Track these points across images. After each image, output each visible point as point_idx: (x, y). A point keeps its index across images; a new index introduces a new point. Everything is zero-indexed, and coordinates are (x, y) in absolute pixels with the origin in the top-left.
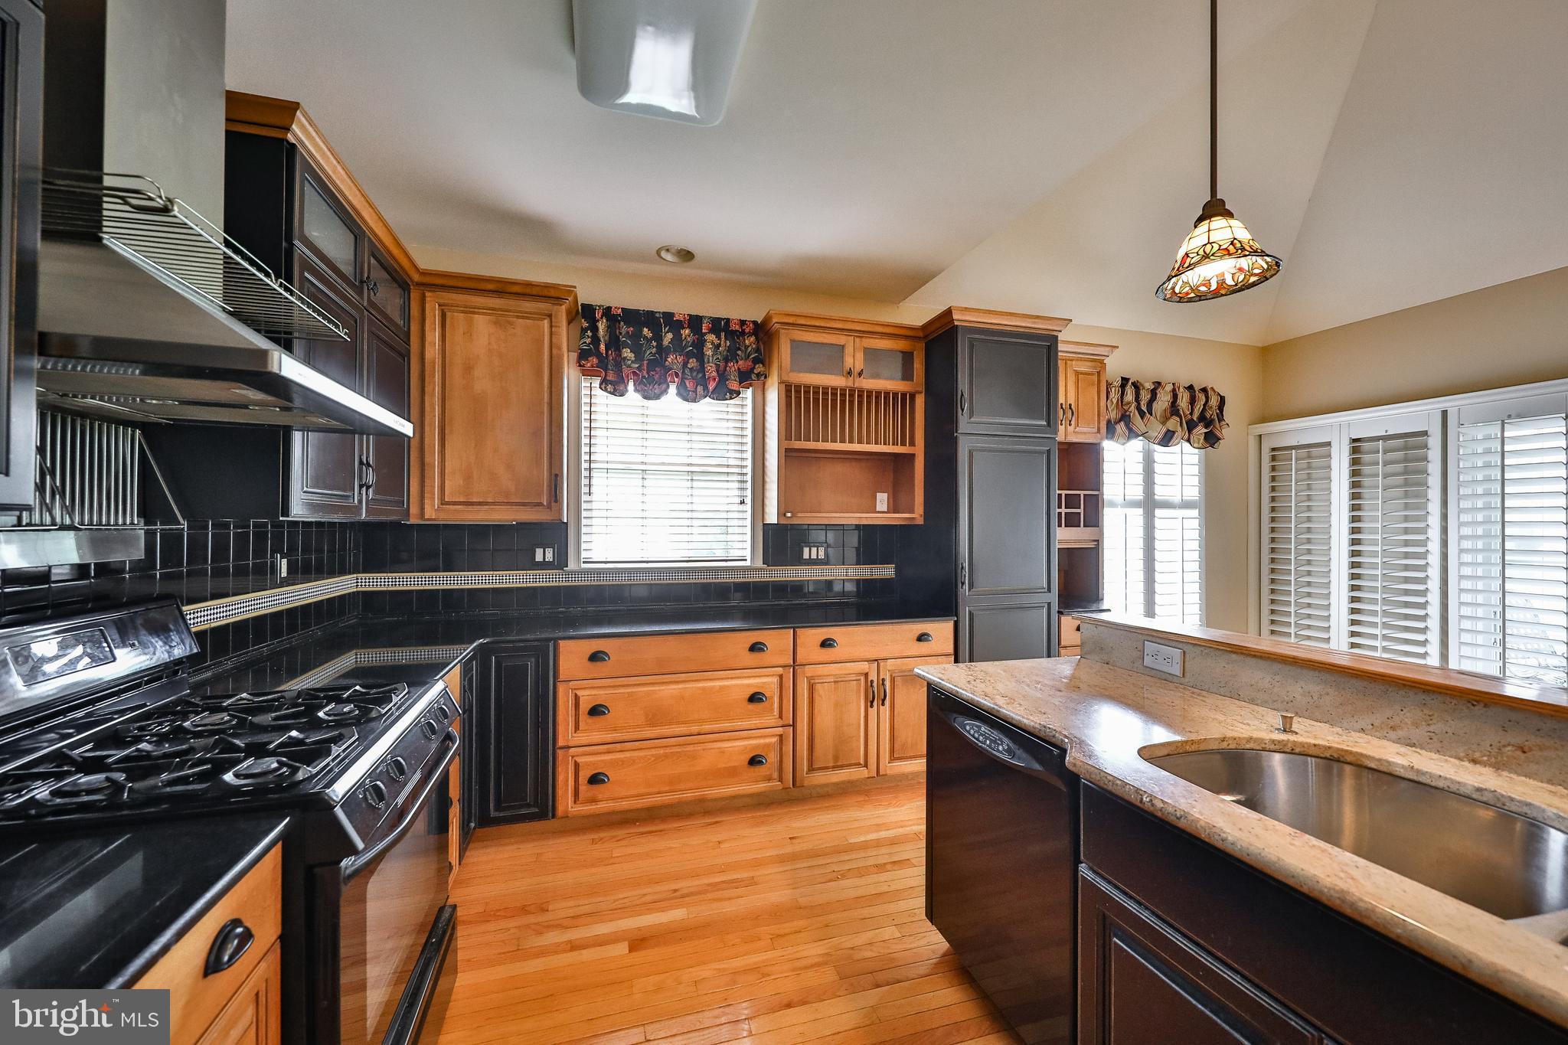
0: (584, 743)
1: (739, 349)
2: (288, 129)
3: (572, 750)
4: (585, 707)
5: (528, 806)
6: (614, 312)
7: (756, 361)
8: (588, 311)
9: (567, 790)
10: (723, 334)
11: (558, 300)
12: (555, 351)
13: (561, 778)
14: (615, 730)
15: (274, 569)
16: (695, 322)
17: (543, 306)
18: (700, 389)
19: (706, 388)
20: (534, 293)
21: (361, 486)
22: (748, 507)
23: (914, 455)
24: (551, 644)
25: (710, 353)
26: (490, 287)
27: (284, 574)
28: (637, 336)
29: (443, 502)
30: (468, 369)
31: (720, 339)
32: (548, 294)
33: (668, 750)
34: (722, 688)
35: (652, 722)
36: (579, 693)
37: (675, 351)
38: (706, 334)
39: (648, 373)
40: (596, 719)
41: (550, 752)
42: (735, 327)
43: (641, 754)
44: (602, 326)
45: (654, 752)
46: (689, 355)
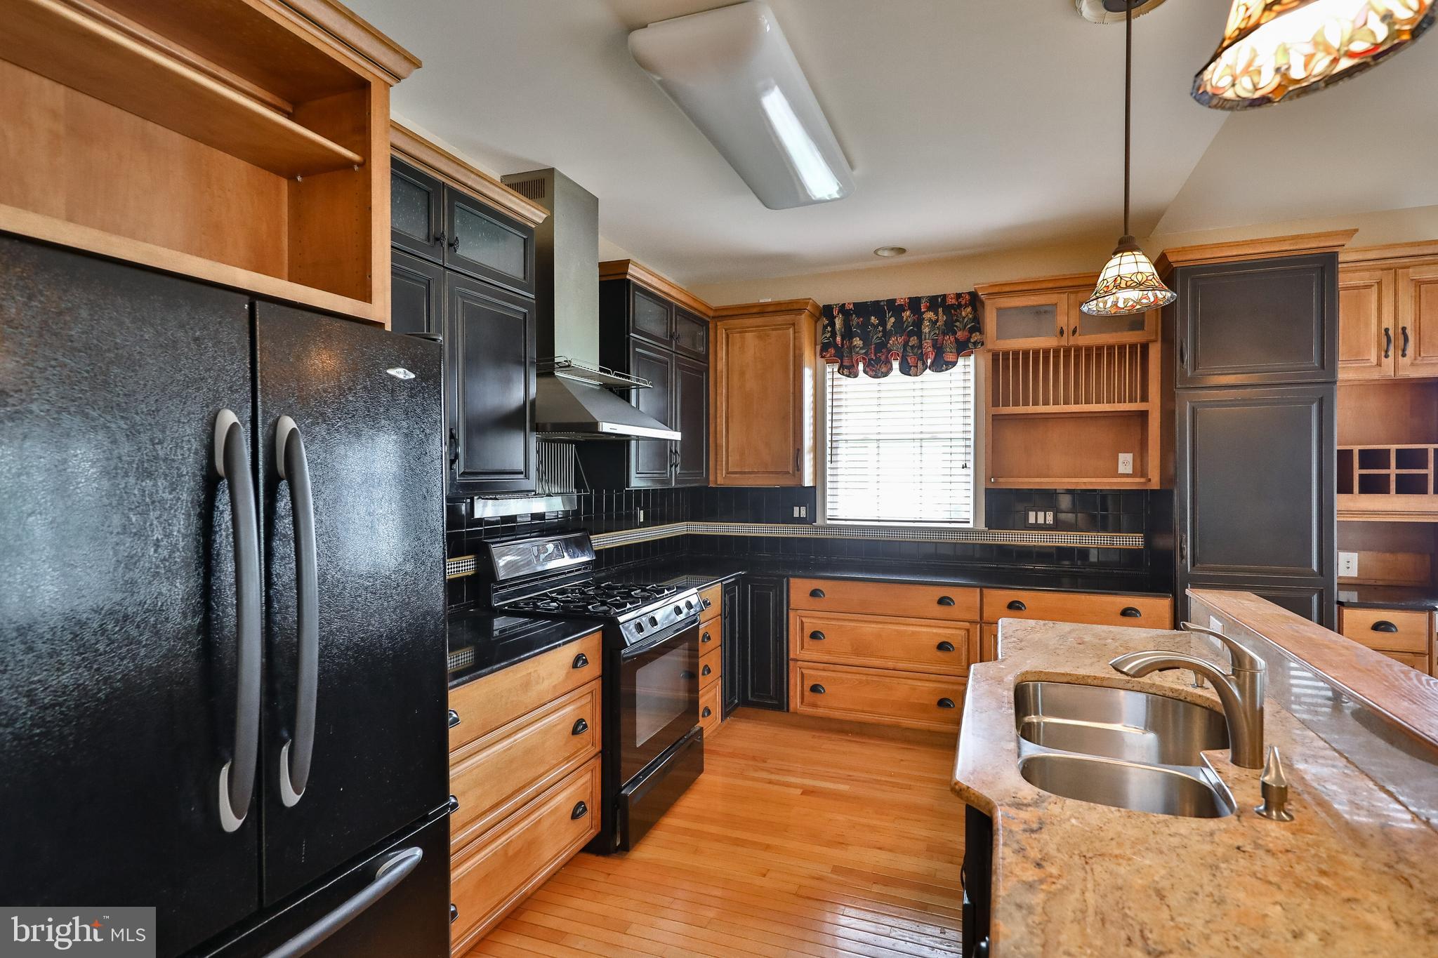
0: (807, 659)
1: (957, 321)
2: (626, 273)
3: (799, 663)
4: (808, 632)
5: (771, 698)
6: (847, 307)
7: (972, 330)
8: (827, 311)
9: (796, 692)
10: (940, 310)
11: (799, 311)
12: (797, 352)
13: (792, 682)
14: (829, 653)
15: (636, 516)
16: (914, 303)
17: (788, 318)
18: (920, 364)
19: (924, 363)
20: (783, 309)
21: (671, 466)
22: (971, 471)
23: (1147, 412)
24: (785, 580)
25: (926, 330)
26: (755, 310)
27: (642, 520)
28: (867, 323)
29: (728, 473)
30: (742, 374)
31: (937, 315)
32: (791, 309)
33: (869, 678)
34: (913, 633)
35: (857, 652)
36: (804, 619)
37: (896, 333)
38: (924, 312)
39: (875, 355)
40: (815, 642)
41: (785, 662)
42: (951, 301)
43: (849, 676)
44: (838, 322)
45: (858, 677)
46: (910, 334)
